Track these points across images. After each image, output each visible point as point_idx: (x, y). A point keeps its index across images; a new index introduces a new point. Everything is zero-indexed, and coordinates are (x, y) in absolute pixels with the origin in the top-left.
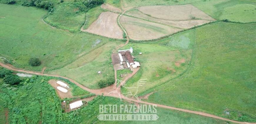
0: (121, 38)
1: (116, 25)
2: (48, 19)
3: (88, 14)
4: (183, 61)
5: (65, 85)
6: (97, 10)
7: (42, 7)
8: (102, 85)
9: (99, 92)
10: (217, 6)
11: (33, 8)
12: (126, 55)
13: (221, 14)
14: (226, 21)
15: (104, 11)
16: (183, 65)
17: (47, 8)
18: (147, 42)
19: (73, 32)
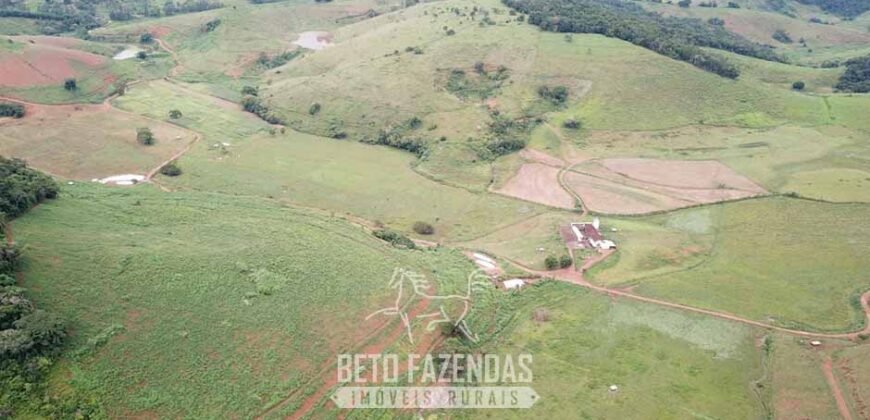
0: (572, 207)
1: (557, 186)
2: (420, 168)
3: (496, 164)
4: (695, 249)
5: (489, 260)
6: (512, 159)
7: (403, 147)
8: (551, 265)
9: (546, 274)
10: (776, 168)
11: (384, 148)
12: (587, 230)
13: (784, 183)
14: (793, 195)
15: (527, 161)
16: (696, 255)
17: (413, 150)
18: (623, 217)
19: (476, 192)
